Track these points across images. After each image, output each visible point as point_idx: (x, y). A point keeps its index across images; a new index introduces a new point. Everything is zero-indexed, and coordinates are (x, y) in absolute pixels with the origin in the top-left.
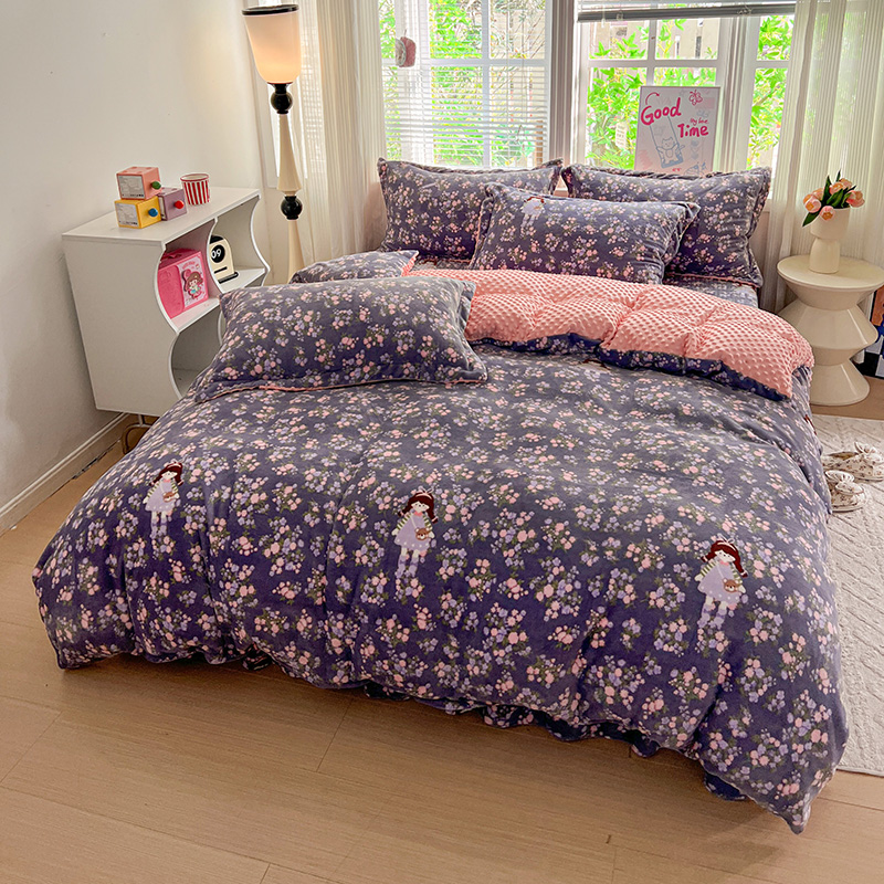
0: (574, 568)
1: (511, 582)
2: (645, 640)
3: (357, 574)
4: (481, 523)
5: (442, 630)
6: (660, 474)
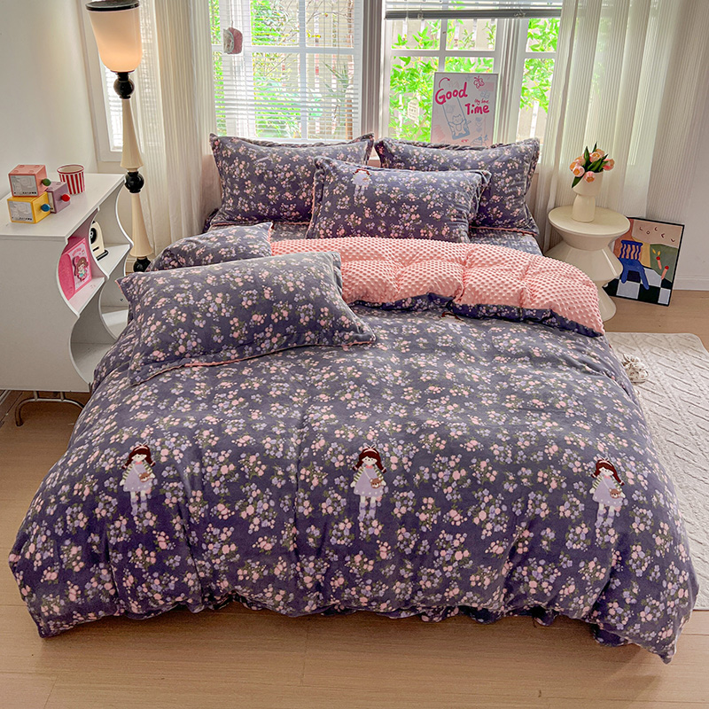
0: (500, 495)
1: (453, 513)
2: (559, 543)
3: (325, 523)
4: (422, 468)
5: (400, 558)
6: (540, 411)
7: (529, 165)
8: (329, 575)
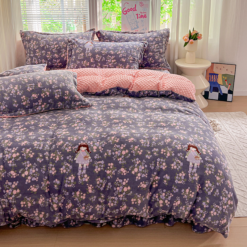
0: (144, 160)
1: (122, 169)
2: (172, 181)
3: (62, 177)
4: (108, 150)
5: (98, 192)
6: (164, 127)
7: (165, 40)
8: (65, 203)
